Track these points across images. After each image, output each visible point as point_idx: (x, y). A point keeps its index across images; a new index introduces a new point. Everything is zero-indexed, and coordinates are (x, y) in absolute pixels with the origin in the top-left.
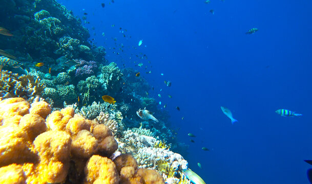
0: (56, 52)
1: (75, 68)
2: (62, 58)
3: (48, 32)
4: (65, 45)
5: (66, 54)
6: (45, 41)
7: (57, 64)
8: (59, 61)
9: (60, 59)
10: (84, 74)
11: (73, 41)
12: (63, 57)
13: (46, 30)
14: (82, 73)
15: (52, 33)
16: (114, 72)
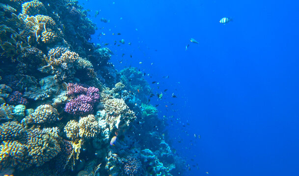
0: (42, 69)
1: (66, 98)
2: (49, 79)
3: (33, 37)
4: (56, 60)
5: (56, 74)
6: (25, 51)
7: (39, 86)
8: (44, 83)
9: (46, 80)
10: (78, 111)
11: (69, 55)
12: (51, 77)
13: (31, 34)
14: (75, 108)
15: (40, 39)
16: (123, 113)
